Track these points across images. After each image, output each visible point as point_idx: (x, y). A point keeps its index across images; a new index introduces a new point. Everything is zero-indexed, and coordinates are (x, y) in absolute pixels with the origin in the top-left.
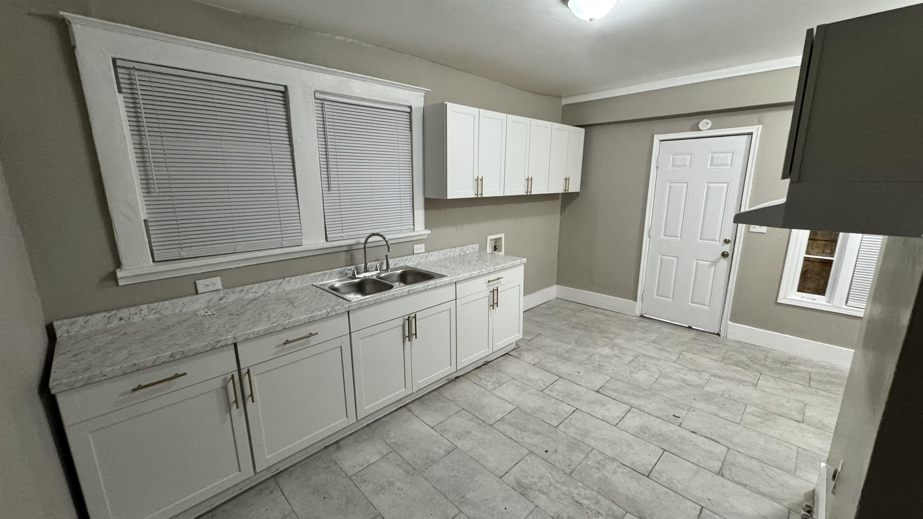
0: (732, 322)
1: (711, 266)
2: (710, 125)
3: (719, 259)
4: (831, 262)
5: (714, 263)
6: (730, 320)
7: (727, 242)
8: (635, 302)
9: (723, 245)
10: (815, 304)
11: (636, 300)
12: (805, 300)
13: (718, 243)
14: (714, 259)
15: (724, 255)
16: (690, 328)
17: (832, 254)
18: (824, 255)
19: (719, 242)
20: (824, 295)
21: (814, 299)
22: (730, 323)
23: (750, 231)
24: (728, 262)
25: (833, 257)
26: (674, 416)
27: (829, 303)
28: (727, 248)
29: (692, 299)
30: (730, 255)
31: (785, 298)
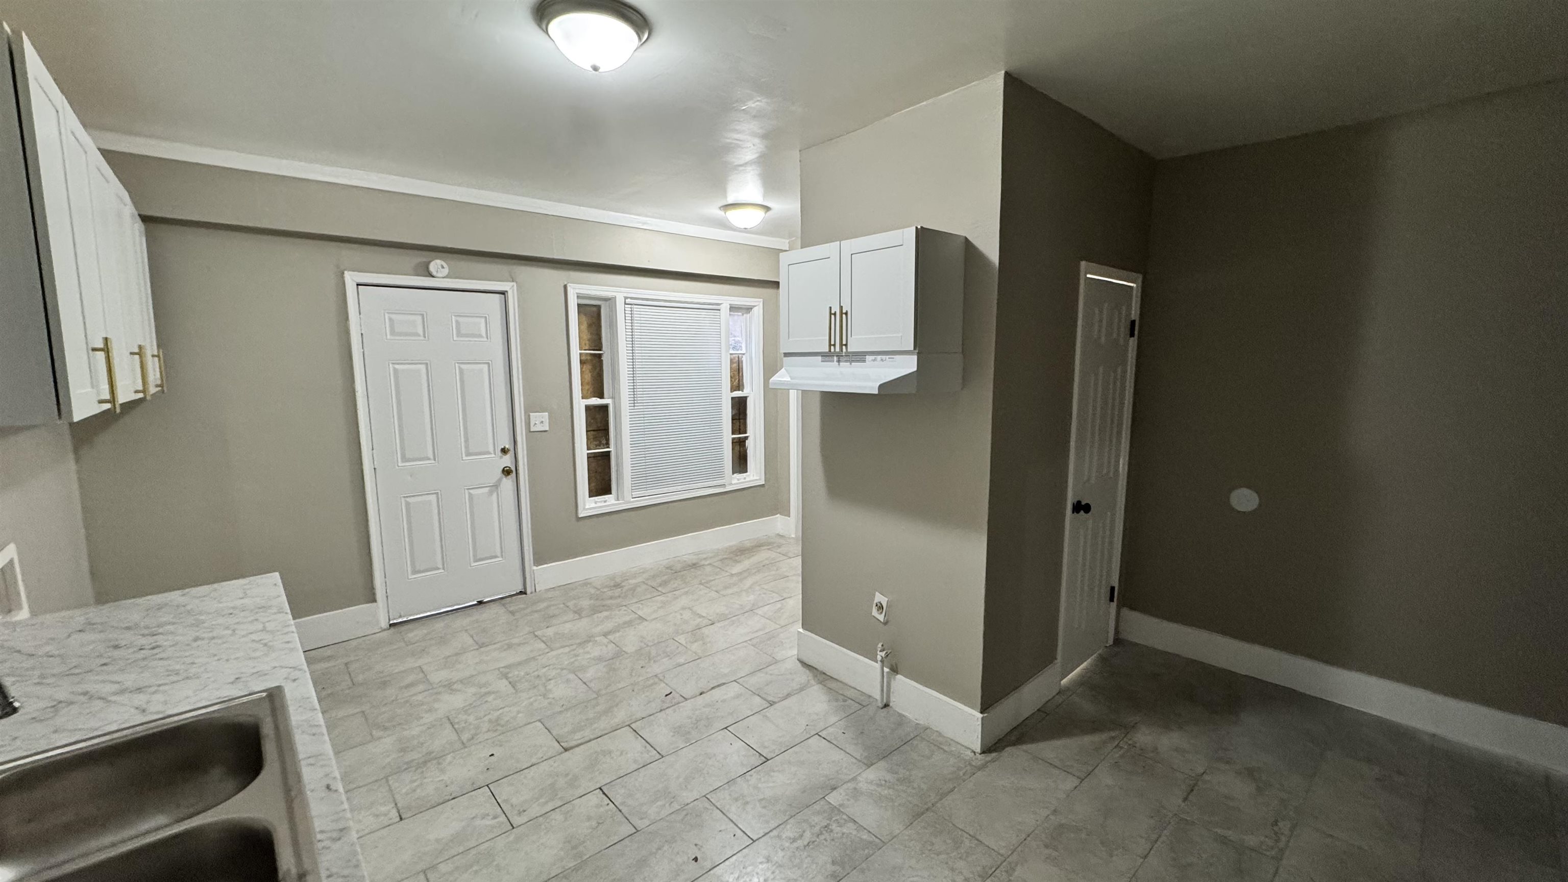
0: (537, 566)
1: (491, 493)
2: (446, 271)
3: (500, 480)
4: (608, 454)
5: (496, 486)
6: (534, 565)
7: (504, 451)
8: (375, 604)
9: (501, 457)
10: (608, 506)
11: (374, 600)
12: (599, 505)
13: (493, 455)
14: (493, 481)
15: (507, 472)
16: (480, 603)
17: (607, 445)
18: (602, 446)
19: (495, 454)
20: (611, 494)
21: (605, 502)
22: (535, 568)
23: (532, 430)
24: (513, 481)
25: (608, 447)
26: (666, 695)
27: (618, 499)
28: (507, 461)
29: (475, 556)
30: (513, 469)
31: (584, 509)
